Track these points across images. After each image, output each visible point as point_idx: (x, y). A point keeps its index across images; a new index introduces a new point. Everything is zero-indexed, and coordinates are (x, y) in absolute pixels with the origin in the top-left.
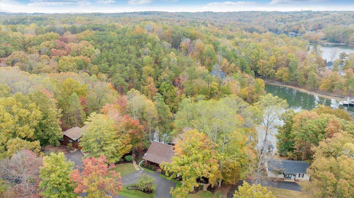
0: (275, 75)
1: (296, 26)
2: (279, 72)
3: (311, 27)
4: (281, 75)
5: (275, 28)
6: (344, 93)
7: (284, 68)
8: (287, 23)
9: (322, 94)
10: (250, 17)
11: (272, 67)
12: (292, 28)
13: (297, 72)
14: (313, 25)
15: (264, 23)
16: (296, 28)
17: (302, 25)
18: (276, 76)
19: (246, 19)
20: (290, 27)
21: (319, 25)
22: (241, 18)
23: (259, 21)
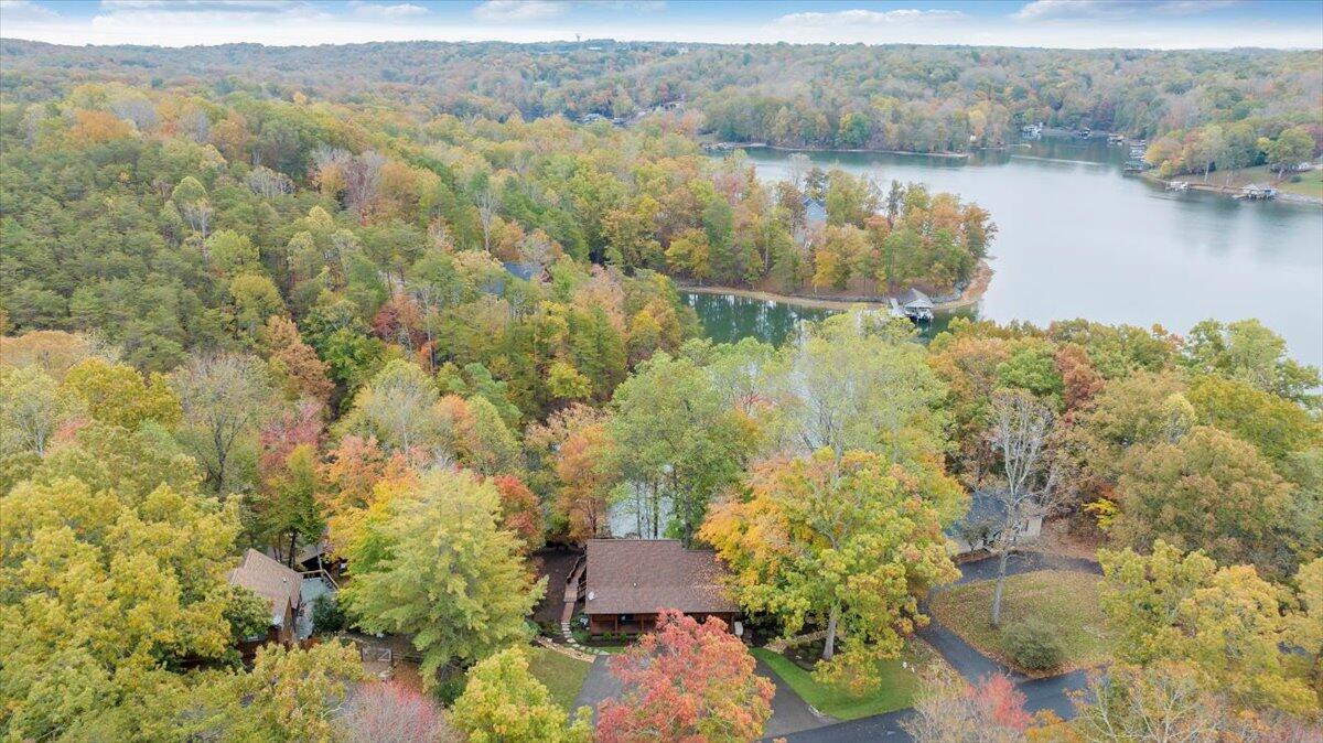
0: (666, 258)
1: (602, 93)
2: (676, 247)
3: (648, 95)
4: (687, 256)
5: (529, 101)
6: (883, 288)
7: (692, 232)
8: (565, 82)
9: (821, 299)
10: (421, 63)
11: (649, 233)
12: (589, 100)
13: (734, 238)
14: (654, 88)
15: (484, 83)
16: (602, 96)
17: (620, 88)
18: (670, 261)
19: (408, 72)
20: (582, 95)
21: (670, 87)
22: (392, 70)
23: (466, 79)
